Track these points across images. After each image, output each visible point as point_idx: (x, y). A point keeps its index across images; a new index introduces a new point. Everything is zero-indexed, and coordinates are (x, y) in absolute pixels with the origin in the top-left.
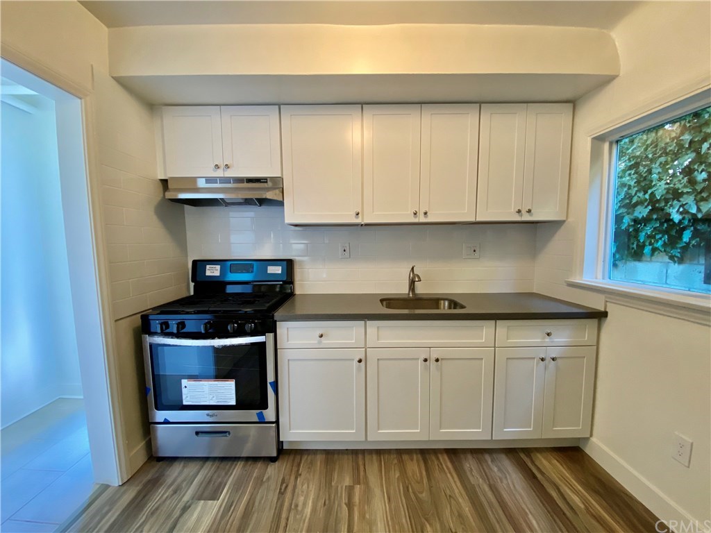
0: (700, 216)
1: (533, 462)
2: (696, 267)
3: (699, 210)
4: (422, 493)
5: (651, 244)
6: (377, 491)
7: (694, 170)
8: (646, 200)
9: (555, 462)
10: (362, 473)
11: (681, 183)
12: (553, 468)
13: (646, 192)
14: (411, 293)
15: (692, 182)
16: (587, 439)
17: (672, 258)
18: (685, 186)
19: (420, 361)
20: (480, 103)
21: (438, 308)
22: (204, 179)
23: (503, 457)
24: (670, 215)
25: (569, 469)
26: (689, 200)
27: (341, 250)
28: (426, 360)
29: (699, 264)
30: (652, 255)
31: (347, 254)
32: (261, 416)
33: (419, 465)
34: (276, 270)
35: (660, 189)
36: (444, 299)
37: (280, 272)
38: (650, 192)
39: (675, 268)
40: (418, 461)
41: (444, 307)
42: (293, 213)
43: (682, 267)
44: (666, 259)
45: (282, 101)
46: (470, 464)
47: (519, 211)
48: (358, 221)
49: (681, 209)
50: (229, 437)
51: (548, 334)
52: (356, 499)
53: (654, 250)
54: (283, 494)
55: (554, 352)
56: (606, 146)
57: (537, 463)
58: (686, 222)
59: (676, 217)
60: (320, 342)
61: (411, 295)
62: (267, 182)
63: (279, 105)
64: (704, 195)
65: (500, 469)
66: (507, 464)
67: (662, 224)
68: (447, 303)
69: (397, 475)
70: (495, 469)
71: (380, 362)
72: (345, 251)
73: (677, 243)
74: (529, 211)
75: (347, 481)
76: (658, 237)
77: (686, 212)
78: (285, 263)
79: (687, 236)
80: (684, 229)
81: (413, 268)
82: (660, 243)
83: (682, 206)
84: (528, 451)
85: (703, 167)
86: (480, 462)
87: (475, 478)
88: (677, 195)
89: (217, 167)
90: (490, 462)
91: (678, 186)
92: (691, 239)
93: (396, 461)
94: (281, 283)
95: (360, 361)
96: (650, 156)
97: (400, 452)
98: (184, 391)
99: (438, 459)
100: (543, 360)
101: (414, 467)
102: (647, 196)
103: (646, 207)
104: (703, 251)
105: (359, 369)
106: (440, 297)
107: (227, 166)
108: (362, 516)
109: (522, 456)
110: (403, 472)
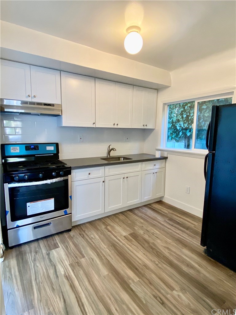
0: (184, 128)
1: (152, 207)
2: (182, 143)
3: (184, 126)
4: (128, 221)
5: (171, 136)
6: (115, 226)
7: (183, 114)
8: (171, 122)
9: (157, 205)
10: (106, 223)
11: (180, 117)
12: (157, 206)
13: (170, 119)
14: (109, 156)
15: (182, 117)
16: (163, 197)
17: (176, 140)
18: (181, 119)
19: (122, 179)
20: (134, 85)
21: (119, 160)
22: (20, 101)
23: (144, 207)
24: (176, 127)
25: (161, 205)
26: (182, 123)
27: (79, 138)
28: (124, 178)
29: (183, 142)
30: (171, 140)
31: (82, 140)
32: (66, 212)
33: (122, 216)
34: (51, 148)
35: (175, 119)
36: (122, 157)
37: (53, 149)
38: (172, 119)
39: (177, 144)
40: (121, 215)
41: (122, 160)
42: (66, 121)
43: (178, 143)
44: (174, 141)
45: (62, 69)
46: (136, 212)
47: (144, 125)
48: (94, 126)
49: (180, 126)
50: (51, 225)
51: (155, 165)
52: (110, 230)
53: (172, 138)
54: (84, 237)
55: (156, 171)
56: (166, 106)
57: (154, 206)
58: (180, 130)
59: (178, 128)
60: (88, 177)
61: (109, 157)
62: (54, 106)
63: (60, 71)
64: (185, 122)
65: (145, 211)
66: (146, 209)
67: (174, 130)
68: (122, 159)
69: (118, 220)
70: (144, 211)
71: (110, 181)
72: (81, 139)
73: (178, 136)
74: (146, 125)
75: (103, 227)
76: (173, 134)
77: (181, 126)
78: (55, 144)
79: (181, 133)
80: (180, 131)
81: (110, 146)
82: (174, 136)
83: (180, 125)
84: (150, 204)
85: (185, 113)
86: (139, 210)
87: (140, 214)
88: (178, 121)
89: (29, 96)
90: (141, 209)
91: (179, 118)
92: (182, 135)
93: (115, 217)
94: (52, 155)
95: (103, 182)
96: (172, 107)
97: (114, 215)
98: (28, 208)
99: (127, 213)
100: (154, 173)
101: (122, 217)
102: (171, 121)
103: (171, 124)
104: (184, 138)
105: (102, 185)
106: (120, 156)
107: (35, 97)
108: (115, 232)
109: (149, 206)
110: (119, 219)
